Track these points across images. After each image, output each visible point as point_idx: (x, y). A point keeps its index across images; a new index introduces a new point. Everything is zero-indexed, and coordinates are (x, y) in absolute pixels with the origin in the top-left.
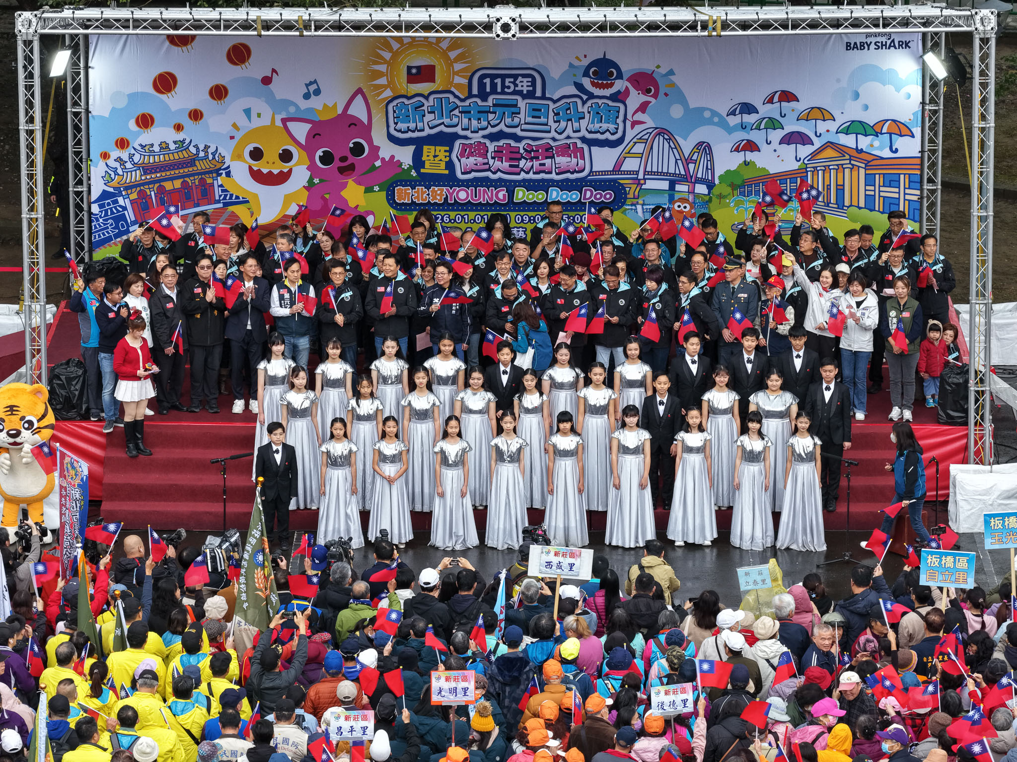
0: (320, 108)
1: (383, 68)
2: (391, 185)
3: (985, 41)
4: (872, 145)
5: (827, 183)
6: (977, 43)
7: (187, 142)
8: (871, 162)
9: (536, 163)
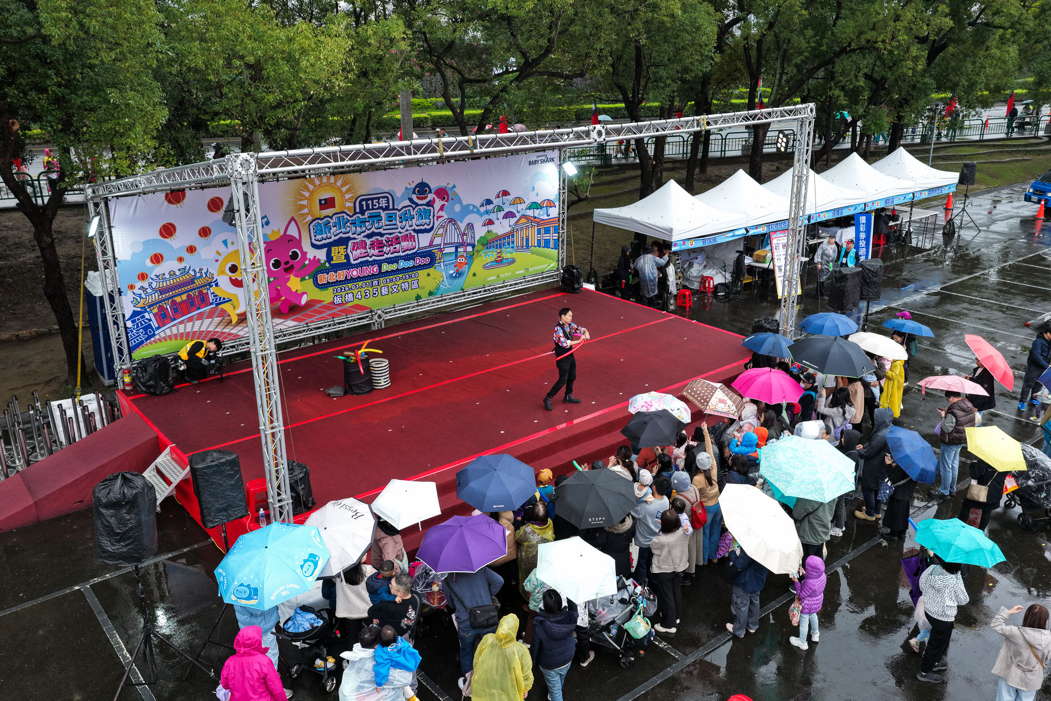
0: (270, 232)
1: (305, 202)
2: (315, 274)
4: (540, 214)
5: (522, 236)
7: (187, 268)
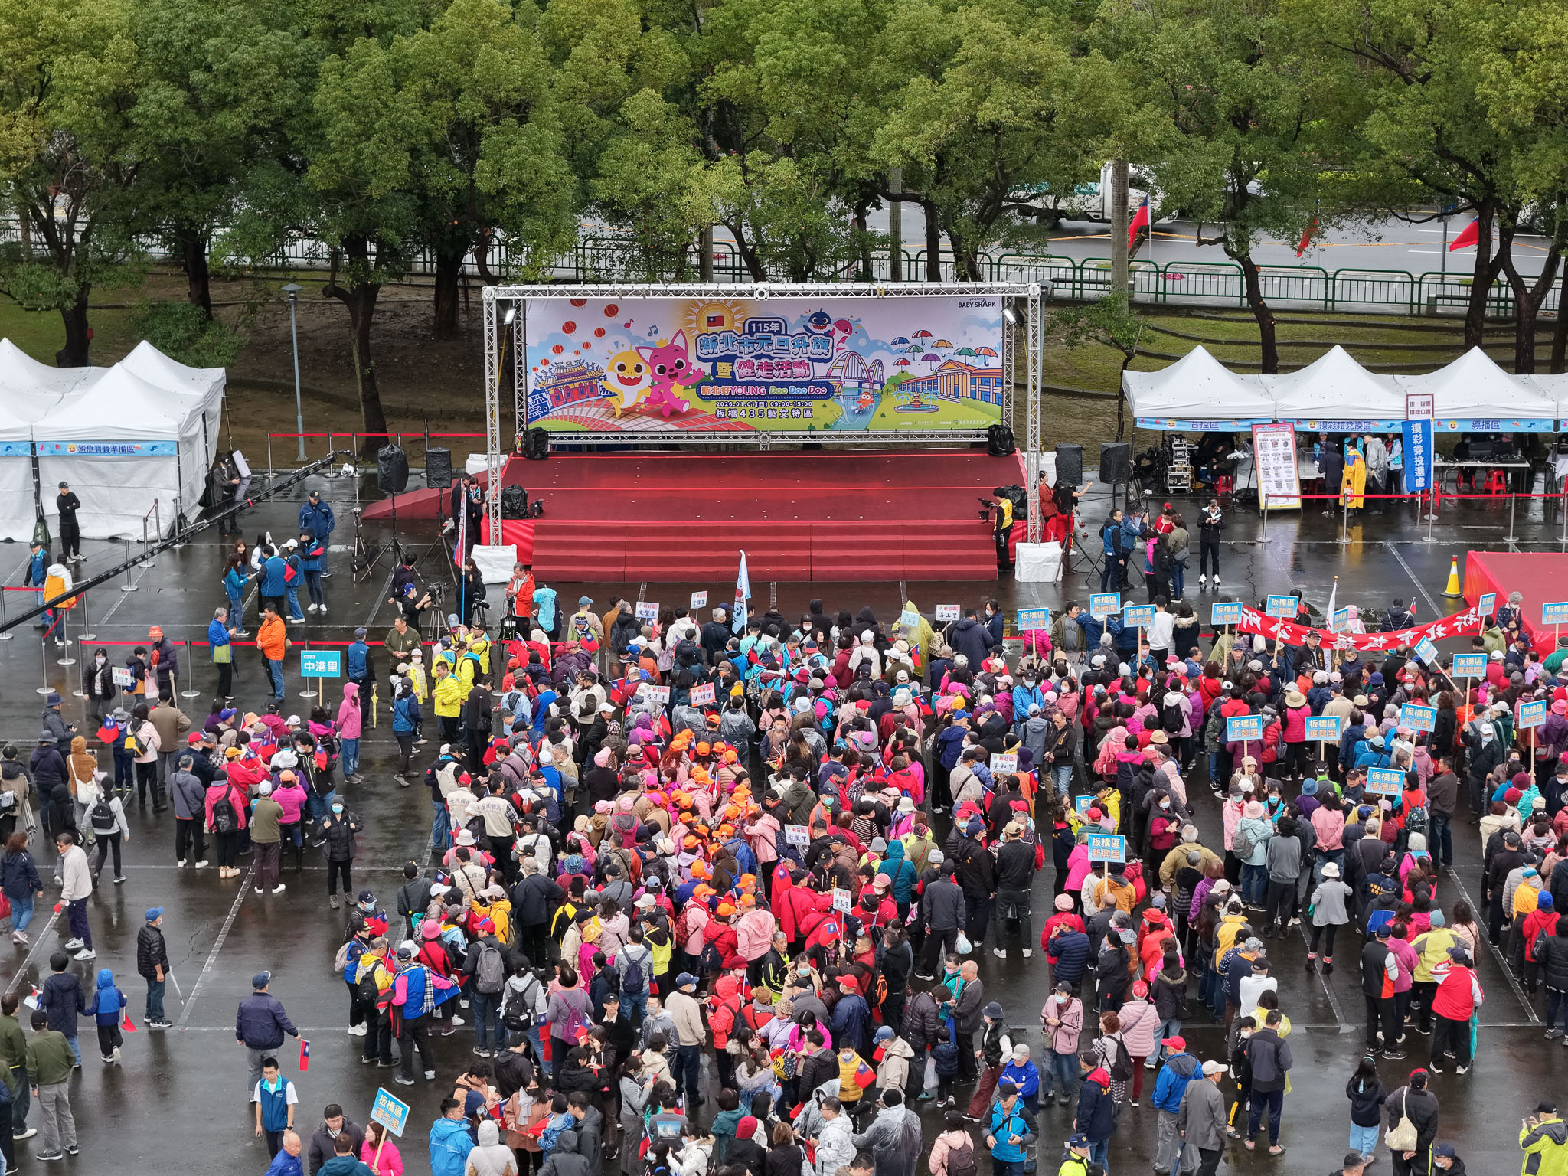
3: (1034, 301)
4: (974, 362)
5: (949, 383)
6: (1030, 303)
7: (582, 361)
8: (974, 372)
9: (782, 372)
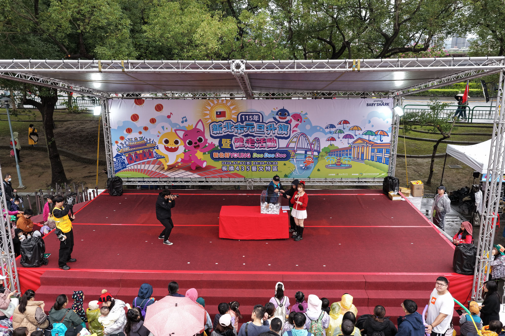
0: (187, 126)
1: (208, 112)
2: (212, 152)
4: (374, 139)
5: (358, 151)
7: (143, 137)
8: (373, 145)
9: (260, 145)
